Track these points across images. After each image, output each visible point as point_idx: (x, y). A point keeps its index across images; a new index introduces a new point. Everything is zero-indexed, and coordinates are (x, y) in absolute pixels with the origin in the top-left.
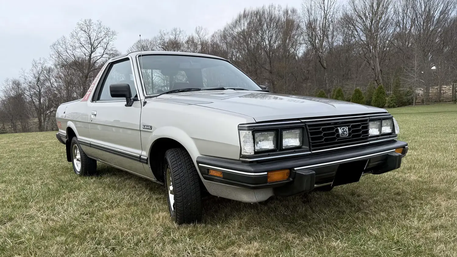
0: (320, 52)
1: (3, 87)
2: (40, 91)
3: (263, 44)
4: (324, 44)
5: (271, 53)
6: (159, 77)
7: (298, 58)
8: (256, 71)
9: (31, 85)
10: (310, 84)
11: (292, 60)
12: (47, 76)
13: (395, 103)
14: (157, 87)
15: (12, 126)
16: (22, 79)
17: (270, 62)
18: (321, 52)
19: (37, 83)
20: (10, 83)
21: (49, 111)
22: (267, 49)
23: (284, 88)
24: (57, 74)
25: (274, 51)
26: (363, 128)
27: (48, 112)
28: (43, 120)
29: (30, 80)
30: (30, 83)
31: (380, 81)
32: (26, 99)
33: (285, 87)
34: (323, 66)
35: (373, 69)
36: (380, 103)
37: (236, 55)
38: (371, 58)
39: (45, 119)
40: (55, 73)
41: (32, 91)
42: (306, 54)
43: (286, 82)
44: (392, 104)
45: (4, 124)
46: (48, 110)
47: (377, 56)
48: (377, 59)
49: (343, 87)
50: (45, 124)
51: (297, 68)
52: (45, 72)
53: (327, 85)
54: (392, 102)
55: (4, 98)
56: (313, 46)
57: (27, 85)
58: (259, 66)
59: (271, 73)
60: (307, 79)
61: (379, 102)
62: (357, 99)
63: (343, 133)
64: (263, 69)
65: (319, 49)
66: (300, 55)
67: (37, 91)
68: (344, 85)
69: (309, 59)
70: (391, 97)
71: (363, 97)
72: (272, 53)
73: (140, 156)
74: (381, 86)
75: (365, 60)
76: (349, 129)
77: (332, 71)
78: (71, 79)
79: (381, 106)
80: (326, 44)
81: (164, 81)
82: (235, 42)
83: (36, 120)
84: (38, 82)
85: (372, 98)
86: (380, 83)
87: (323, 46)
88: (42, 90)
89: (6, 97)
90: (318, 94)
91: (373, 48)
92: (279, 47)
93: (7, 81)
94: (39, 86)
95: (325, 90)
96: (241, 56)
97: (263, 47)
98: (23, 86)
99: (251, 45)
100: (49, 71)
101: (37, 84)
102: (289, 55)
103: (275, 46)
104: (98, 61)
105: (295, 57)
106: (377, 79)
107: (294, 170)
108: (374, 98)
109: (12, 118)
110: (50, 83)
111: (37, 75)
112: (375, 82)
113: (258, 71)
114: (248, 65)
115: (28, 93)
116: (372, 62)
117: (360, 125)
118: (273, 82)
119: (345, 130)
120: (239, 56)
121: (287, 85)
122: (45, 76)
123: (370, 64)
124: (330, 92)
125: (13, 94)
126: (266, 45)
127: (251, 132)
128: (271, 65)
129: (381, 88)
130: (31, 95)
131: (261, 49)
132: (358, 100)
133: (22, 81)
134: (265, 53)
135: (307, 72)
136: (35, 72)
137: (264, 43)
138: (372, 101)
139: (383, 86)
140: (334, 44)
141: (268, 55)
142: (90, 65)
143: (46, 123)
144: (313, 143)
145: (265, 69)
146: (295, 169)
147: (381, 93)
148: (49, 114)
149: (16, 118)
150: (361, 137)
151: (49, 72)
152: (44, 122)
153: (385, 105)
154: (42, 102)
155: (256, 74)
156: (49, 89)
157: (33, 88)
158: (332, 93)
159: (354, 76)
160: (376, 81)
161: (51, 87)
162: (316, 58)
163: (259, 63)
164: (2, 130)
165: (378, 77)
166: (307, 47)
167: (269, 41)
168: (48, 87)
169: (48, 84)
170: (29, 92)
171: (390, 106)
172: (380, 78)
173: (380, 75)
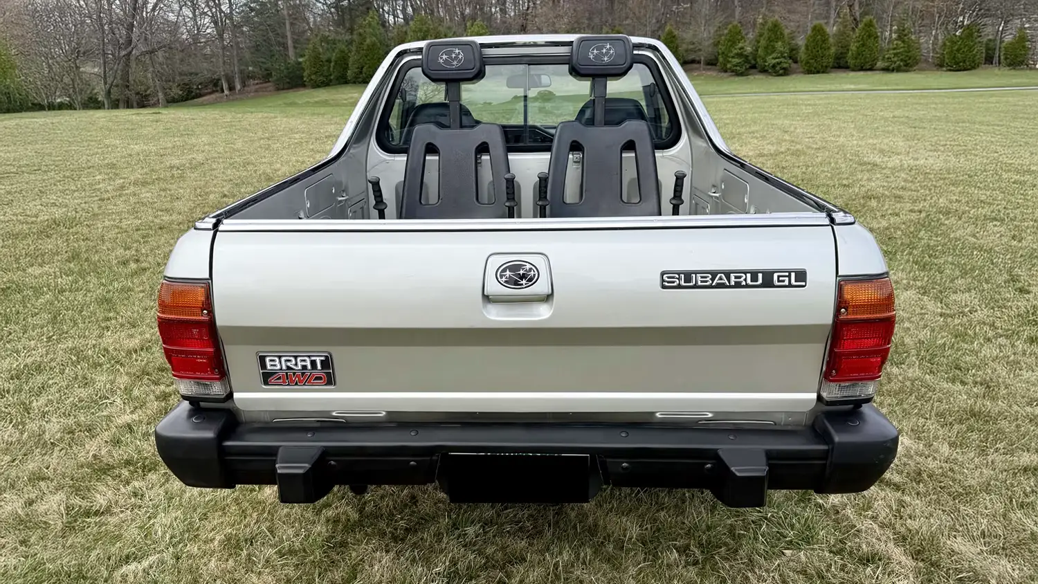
13: (902, 60)
36: (867, 60)
44: (895, 63)
54: (896, 59)
61: (865, 58)
62: (819, 48)
70: (895, 46)
71: (831, 45)
79: (868, 67)
85: (849, 46)
90: (725, 32)
108: (853, 47)
132: (820, 51)
138: (850, 55)
147: (869, 36)
153: (876, 64)
171: (891, 68)
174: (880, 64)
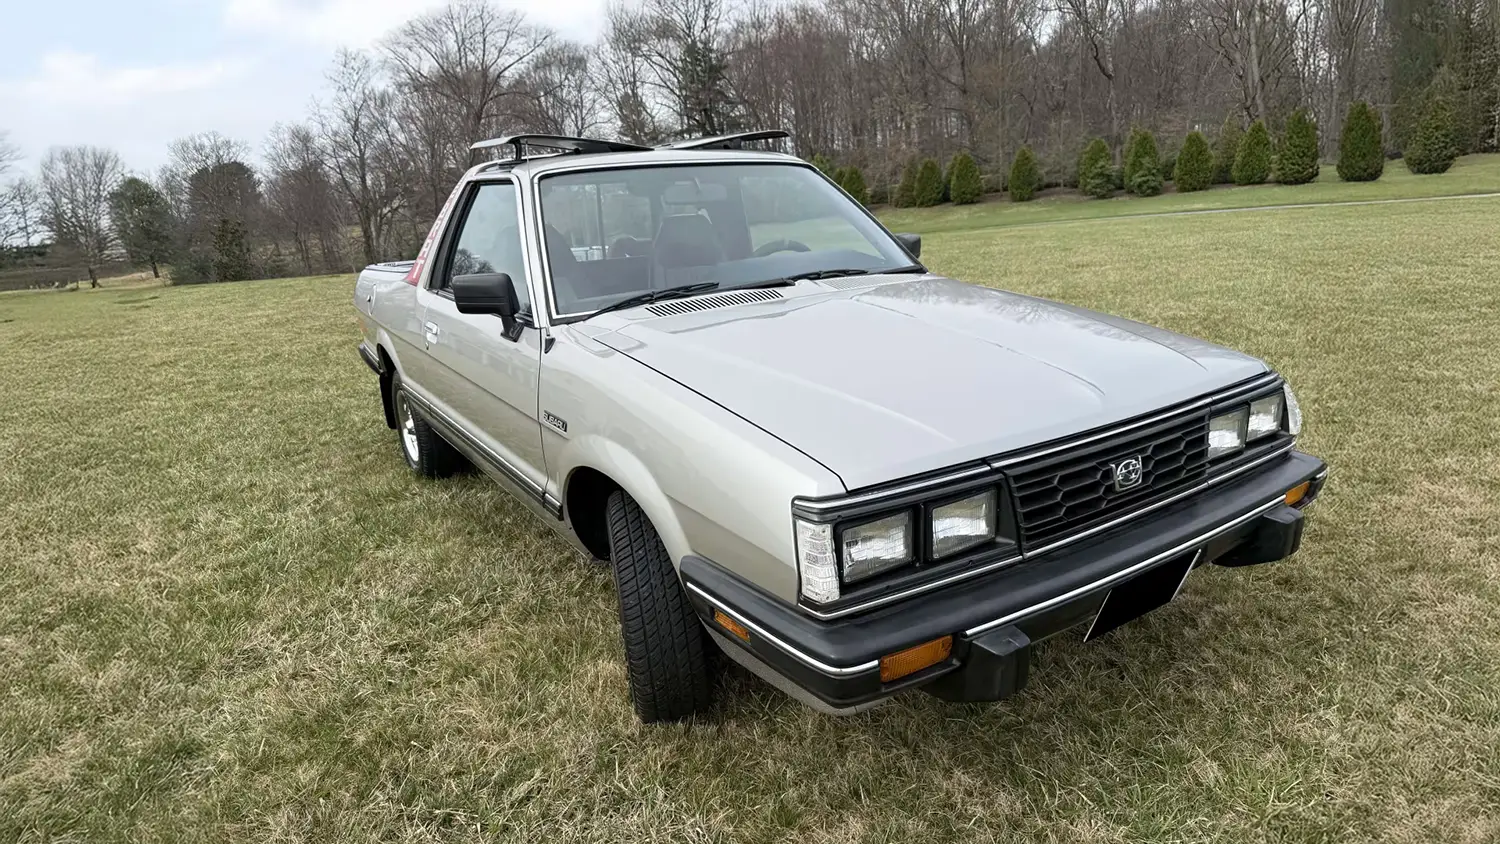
0: (1097, 32)
1: (267, 147)
2: (362, 154)
3: (944, 10)
4: (1108, 8)
5: (965, 37)
6: (669, 107)
7: (1037, 49)
8: (925, 87)
9: (338, 139)
10: (1067, 121)
11: (1021, 55)
12: (376, 114)
14: (663, 135)
15: (297, 249)
16: (315, 124)
17: (963, 63)
18: (1100, 33)
19: (355, 134)
20: (286, 136)
21: (388, 209)
22: (953, 28)
23: (1000, 135)
24: (405, 110)
25: (972, 33)
26: (1190, 445)
27: (385, 211)
28: (376, 230)
29: (335, 126)
30: (336, 134)
31: (1257, 110)
32: (328, 176)
33: (1000, 130)
34: (1103, 70)
35: (1241, 77)
36: (1255, 171)
37: (872, 45)
38: (1236, 45)
39: (379, 230)
40: (396, 108)
41: (341, 157)
42: (1059, 38)
43: (1003, 118)
45: (277, 245)
46: (385, 206)
47: (1253, 40)
48: (1254, 48)
49: (1155, 128)
50: (380, 244)
51: (1035, 78)
52: (372, 104)
53: (1115, 122)
55: (273, 176)
56: (1079, 14)
57: (328, 140)
58: (933, 74)
59: (965, 92)
60: (1059, 107)
62: (1194, 162)
63: (1126, 478)
64: (943, 82)
65: (1095, 23)
66: (1044, 41)
67: (356, 156)
68: (1160, 123)
69: (1066, 51)
71: (1210, 157)
72: (967, 38)
73: (544, 494)
74: (1260, 125)
75: (1218, 52)
76: (1145, 461)
77: (1128, 81)
78: (441, 122)
79: (1257, 180)
80: (1115, 9)
81: (682, 119)
82: (869, 10)
83: (357, 232)
84: (355, 131)
85: (1233, 156)
86: (1257, 116)
87: (1107, 14)
88: (368, 153)
89: (277, 173)
90: (1088, 149)
91: (1242, 16)
92: (986, 18)
93: (276, 131)
94: (358, 143)
95: (1107, 138)
96: (886, 46)
97: (942, 20)
98: (319, 142)
99: (911, 16)
100: (383, 101)
101: (353, 138)
102: (1012, 42)
103: (976, 16)
104: (506, 73)
105: (1030, 46)
106: (1249, 103)
107: (966, 636)
108: (1238, 159)
109: (297, 229)
110: (387, 132)
111: (351, 113)
112: (1245, 113)
113: (931, 87)
114: (903, 72)
115: (330, 162)
116: (1238, 56)
117: (1178, 440)
118: (969, 117)
119: (1131, 468)
120: (879, 46)
121: (1007, 126)
122: (374, 117)
123: (1232, 62)
124: (1121, 143)
125: (293, 164)
126: (951, 14)
127: (828, 529)
128: (963, 69)
129: (1259, 129)
130: (339, 167)
131: (938, 27)
132: (1196, 165)
133: (315, 129)
134: (949, 38)
135: (1062, 88)
136: (346, 105)
137: (947, 10)
138: (1234, 167)
139: (1264, 124)
140: (1137, 6)
141: (956, 44)
142: (485, 83)
143: (382, 239)
144: (1028, 530)
145: (949, 81)
146: (969, 632)
147: (1258, 144)
148: (390, 214)
149: (307, 229)
150: (1183, 475)
151: (383, 104)
152: (378, 236)
153: (1267, 175)
154: (369, 182)
155: (926, 94)
156: (385, 151)
157: (345, 149)
158: (1126, 145)
159: (1186, 97)
160: (1247, 109)
161: (389, 144)
162: (1085, 48)
163: (933, 67)
164: (274, 261)
165: (1254, 98)
166: (1063, 17)
167: (960, 6)
168: (381, 145)
169: (380, 136)
170: (334, 160)
172: (1259, 101)
173: (1259, 92)
174: (1271, 176)
